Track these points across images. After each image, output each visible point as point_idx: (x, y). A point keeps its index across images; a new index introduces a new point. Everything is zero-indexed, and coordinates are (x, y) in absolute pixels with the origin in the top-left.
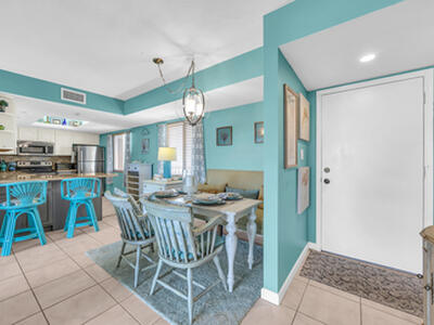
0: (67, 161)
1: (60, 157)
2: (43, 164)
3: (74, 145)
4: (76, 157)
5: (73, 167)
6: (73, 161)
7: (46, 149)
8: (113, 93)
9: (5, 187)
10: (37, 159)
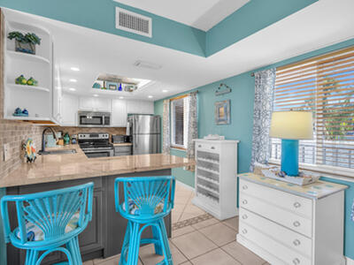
0: (122, 133)
1: (116, 128)
2: (101, 137)
3: (129, 115)
4: (131, 129)
5: (128, 139)
6: (128, 134)
7: (103, 119)
8: (189, 20)
9: (15, 202)
10: (96, 131)
